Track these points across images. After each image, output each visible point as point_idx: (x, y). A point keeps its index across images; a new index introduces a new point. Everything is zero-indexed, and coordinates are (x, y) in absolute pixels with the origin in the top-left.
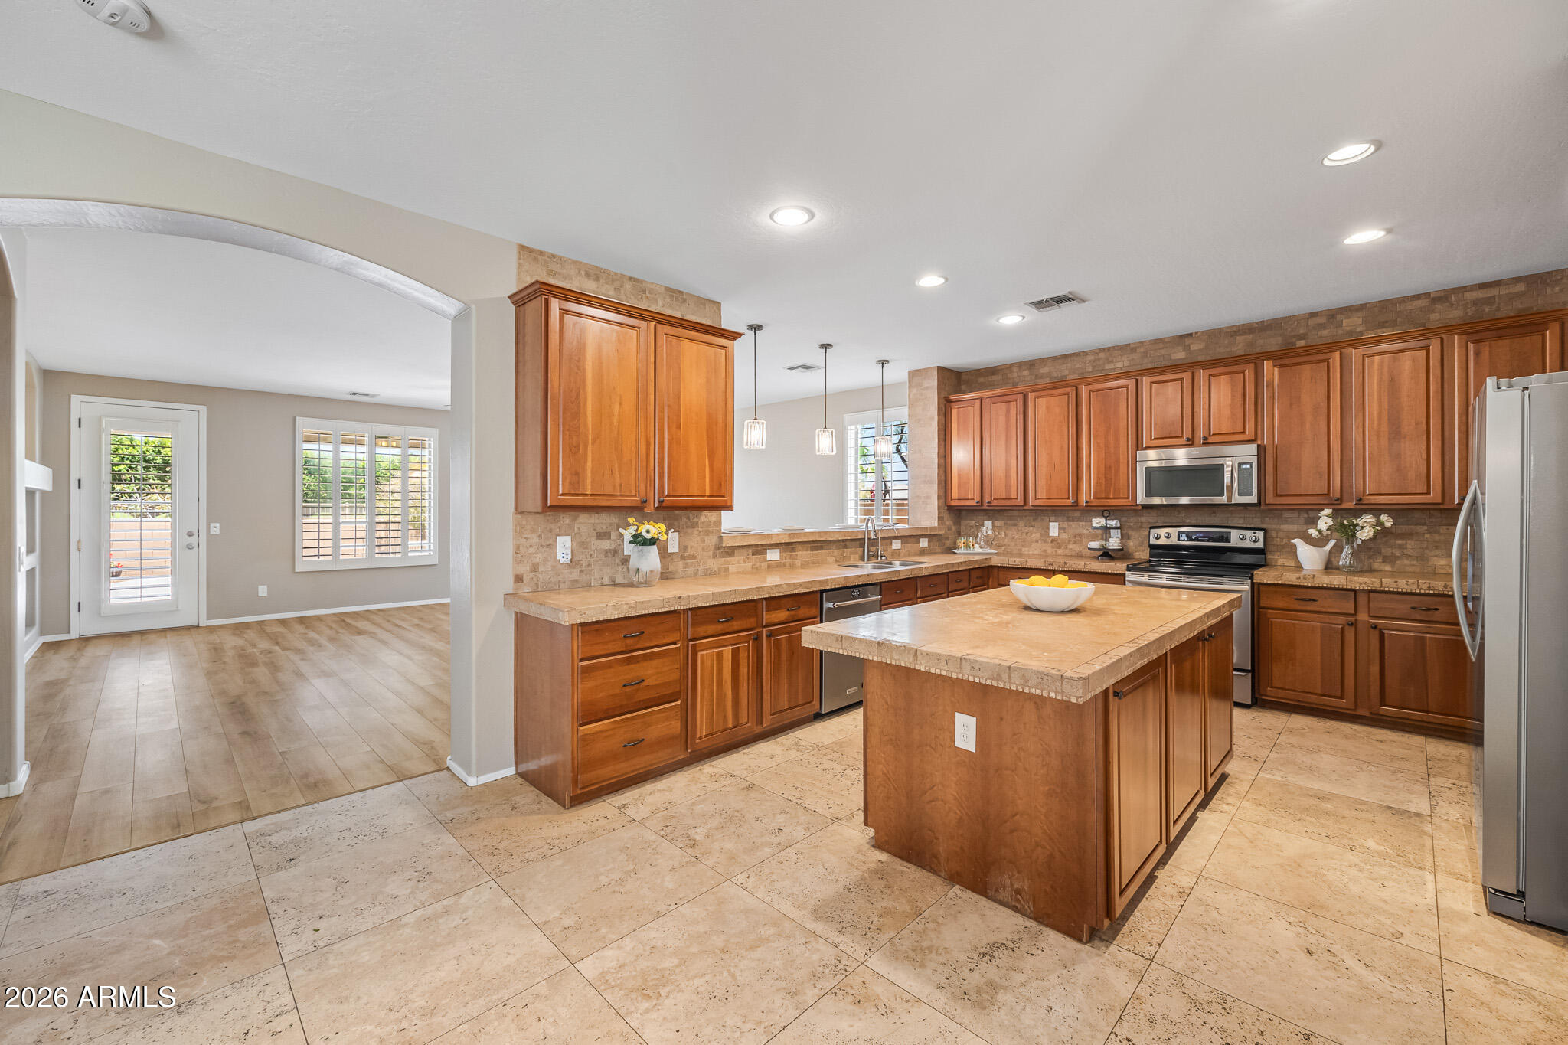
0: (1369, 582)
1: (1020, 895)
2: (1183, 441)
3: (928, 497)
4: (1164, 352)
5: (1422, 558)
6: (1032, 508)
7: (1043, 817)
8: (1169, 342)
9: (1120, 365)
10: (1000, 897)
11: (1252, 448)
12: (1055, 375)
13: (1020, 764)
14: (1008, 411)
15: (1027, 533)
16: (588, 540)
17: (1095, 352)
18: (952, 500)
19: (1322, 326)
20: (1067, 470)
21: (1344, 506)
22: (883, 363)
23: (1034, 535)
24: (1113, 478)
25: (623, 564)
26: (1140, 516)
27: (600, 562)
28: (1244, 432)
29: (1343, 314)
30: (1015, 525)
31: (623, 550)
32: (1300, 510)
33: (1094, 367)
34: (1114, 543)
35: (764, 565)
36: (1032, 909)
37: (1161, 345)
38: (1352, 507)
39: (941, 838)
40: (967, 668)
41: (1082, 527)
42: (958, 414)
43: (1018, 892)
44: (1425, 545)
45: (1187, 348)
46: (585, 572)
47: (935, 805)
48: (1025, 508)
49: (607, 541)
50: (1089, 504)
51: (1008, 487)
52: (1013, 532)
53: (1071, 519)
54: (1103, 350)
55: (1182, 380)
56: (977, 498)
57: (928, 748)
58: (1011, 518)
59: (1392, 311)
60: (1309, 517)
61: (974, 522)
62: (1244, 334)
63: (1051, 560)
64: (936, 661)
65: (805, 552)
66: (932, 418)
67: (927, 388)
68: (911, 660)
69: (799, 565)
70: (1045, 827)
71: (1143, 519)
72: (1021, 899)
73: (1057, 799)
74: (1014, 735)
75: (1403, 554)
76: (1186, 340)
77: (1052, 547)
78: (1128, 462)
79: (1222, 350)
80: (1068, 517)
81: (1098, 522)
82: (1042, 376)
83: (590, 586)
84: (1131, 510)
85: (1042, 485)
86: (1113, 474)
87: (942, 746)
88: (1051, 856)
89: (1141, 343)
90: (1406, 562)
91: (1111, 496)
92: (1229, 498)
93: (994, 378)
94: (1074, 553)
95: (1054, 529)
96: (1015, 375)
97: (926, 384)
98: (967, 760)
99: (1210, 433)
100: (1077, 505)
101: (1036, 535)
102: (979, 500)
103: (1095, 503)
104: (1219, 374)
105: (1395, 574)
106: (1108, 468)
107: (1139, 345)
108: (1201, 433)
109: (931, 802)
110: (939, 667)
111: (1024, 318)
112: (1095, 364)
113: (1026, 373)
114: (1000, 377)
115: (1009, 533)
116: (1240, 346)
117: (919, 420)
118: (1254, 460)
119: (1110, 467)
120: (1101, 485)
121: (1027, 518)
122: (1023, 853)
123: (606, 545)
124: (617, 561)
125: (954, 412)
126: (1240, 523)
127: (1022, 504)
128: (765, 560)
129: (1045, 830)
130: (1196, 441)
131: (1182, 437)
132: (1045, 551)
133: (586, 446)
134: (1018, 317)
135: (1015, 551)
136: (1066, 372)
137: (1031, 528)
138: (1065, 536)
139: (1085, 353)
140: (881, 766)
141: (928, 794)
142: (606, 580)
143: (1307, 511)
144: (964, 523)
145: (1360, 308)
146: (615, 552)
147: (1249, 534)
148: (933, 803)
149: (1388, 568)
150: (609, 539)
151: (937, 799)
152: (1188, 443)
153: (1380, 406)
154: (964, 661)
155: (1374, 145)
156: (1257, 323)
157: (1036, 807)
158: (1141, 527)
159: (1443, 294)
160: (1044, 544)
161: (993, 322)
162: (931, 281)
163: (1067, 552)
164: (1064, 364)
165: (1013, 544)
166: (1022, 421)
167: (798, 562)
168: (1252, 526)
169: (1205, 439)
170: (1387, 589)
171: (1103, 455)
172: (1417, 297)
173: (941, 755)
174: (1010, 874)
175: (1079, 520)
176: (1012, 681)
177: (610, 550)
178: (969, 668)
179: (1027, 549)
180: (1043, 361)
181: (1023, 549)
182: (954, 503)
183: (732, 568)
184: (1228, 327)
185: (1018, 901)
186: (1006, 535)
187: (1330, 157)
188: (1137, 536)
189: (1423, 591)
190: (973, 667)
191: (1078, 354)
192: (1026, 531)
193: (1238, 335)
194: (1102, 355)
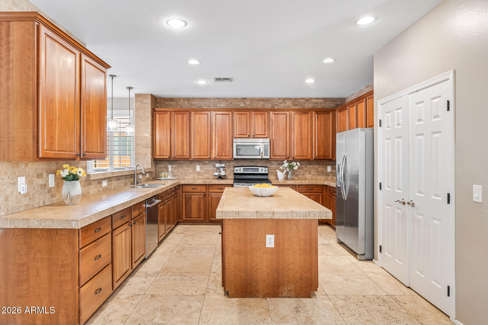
0: (299, 182)
1: (291, 292)
2: (247, 136)
3: (146, 154)
4: (237, 103)
5: (304, 175)
6: (193, 159)
7: (299, 262)
8: (239, 100)
9: (223, 105)
10: (284, 295)
11: (268, 140)
12: (198, 105)
13: (291, 247)
14: (183, 118)
15: (187, 170)
16: (33, 179)
17: (213, 99)
18: (156, 155)
19: (281, 103)
20: (207, 144)
21: (290, 160)
22: (130, 88)
23: (190, 171)
24: (224, 148)
25: (48, 193)
26: (230, 163)
27: (38, 192)
28: (265, 135)
29: (286, 100)
30: (182, 167)
31: (48, 184)
32: (276, 161)
33: (213, 104)
34: (223, 173)
36: (295, 294)
37: (237, 101)
38: (291, 160)
39: (260, 283)
40: (294, 215)
41: (209, 167)
42: (159, 117)
43: (290, 291)
44: (304, 171)
45: (245, 103)
46: (32, 199)
47: (258, 271)
48: (190, 159)
49: (41, 179)
50: (215, 158)
51: (183, 151)
52: (181, 170)
53: (205, 164)
54: (217, 98)
55: (247, 114)
56: (168, 155)
57: (254, 251)
58: (179, 164)
59: (297, 102)
60: (278, 163)
61: (163, 166)
62: (261, 101)
63: (206, 181)
64: (282, 214)
65: (115, 182)
66: (148, 118)
67: (145, 103)
68: (271, 215)
70: (299, 265)
71: (231, 164)
72: (291, 293)
73: (303, 255)
74: (289, 237)
75: (300, 174)
76: (245, 100)
77: (197, 176)
78: (229, 142)
79: (255, 106)
80: (204, 163)
81: (218, 165)
82: (193, 105)
83: (34, 208)
84: (227, 160)
85: (197, 150)
86: (224, 147)
87: (260, 248)
88: (301, 274)
89: (230, 98)
90: (300, 176)
91: (224, 155)
92: (262, 156)
93: (172, 103)
94: (206, 178)
95: (198, 168)
96: (182, 103)
97: (145, 101)
98: (271, 251)
99: (255, 134)
100: (210, 159)
101: (191, 171)
102: (169, 156)
103: (218, 157)
104: (258, 114)
105: (299, 179)
106: (222, 144)
107: (229, 99)
108: (252, 134)
109: (256, 271)
110: (283, 216)
111: (207, 82)
112: (213, 103)
113: (186, 103)
114: (175, 103)
115: (179, 170)
116: (260, 105)
117: (141, 118)
118: (269, 144)
119: (223, 144)
120: (220, 151)
121: (187, 164)
122: (292, 277)
123: (41, 181)
124: (46, 191)
125: (157, 116)
126: (260, 165)
127: (189, 158)
128: (102, 186)
129: (299, 266)
130: (251, 136)
131: (247, 135)
132: (194, 177)
133: (56, 120)
134: (205, 81)
135: (182, 178)
136: (203, 105)
137: (189, 168)
138: (202, 171)
139: (210, 99)
140: (232, 264)
141: (254, 268)
142: (41, 204)
143: (278, 161)
144: (158, 166)
145: (290, 99)
146: (45, 185)
147: (264, 168)
148: (257, 271)
149: (296, 178)
150: (42, 178)
151: (258, 269)
152: (249, 137)
153: (298, 130)
154: (293, 213)
155: (334, 60)
156: (265, 98)
157: (296, 260)
158: (230, 167)
159: (308, 99)
160: (194, 174)
161: (195, 82)
162: (193, 62)
163: (203, 177)
164: (202, 101)
165: (181, 175)
166: (189, 123)
167: (112, 187)
168: (263, 166)
169: (254, 136)
170: (303, 184)
171: (220, 139)
172: (303, 99)
173: (260, 252)
174: (287, 286)
175: (208, 164)
176: (310, 216)
177: (43, 184)
178: (295, 214)
179: (187, 177)
180: (194, 99)
181: (185, 177)
182: (157, 157)
183: (91, 192)
184: (257, 98)
185: (290, 294)
186: (177, 171)
187: (324, 60)
188: (229, 170)
189: (311, 184)
190: (297, 214)
191: (207, 99)
192: (186, 169)
193: (260, 101)
194: (216, 100)
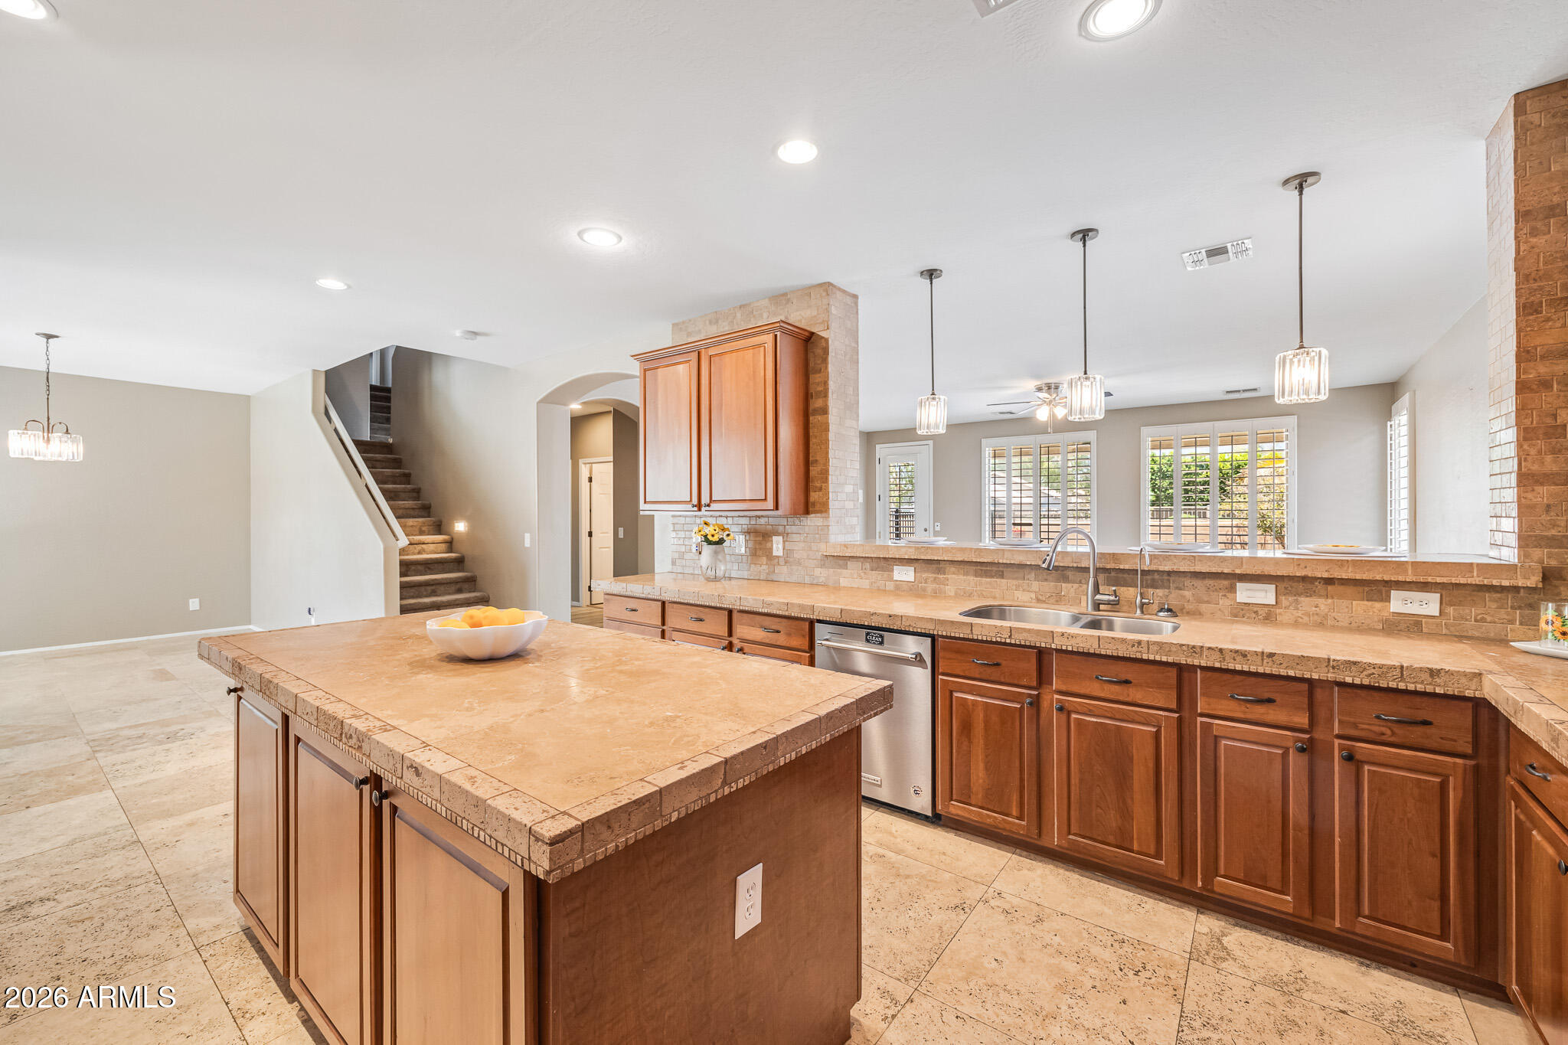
35: (890, 586)
65: (961, 577)
69: (952, 594)
128: (891, 580)
167: (950, 590)
183: (845, 583)
